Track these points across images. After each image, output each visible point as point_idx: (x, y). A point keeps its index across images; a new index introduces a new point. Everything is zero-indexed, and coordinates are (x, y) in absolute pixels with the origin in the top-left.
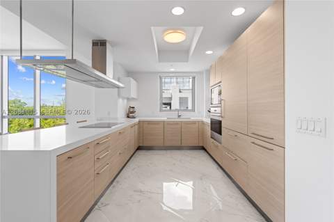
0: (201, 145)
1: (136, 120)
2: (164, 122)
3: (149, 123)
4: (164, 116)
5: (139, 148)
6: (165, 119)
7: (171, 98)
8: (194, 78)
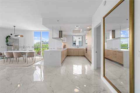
0: (84, 55)
1: (67, 48)
2: (74, 49)
3: (70, 49)
4: (74, 47)
5: (67, 56)
6: (74, 48)
7: (75, 41)
8: (82, 37)
